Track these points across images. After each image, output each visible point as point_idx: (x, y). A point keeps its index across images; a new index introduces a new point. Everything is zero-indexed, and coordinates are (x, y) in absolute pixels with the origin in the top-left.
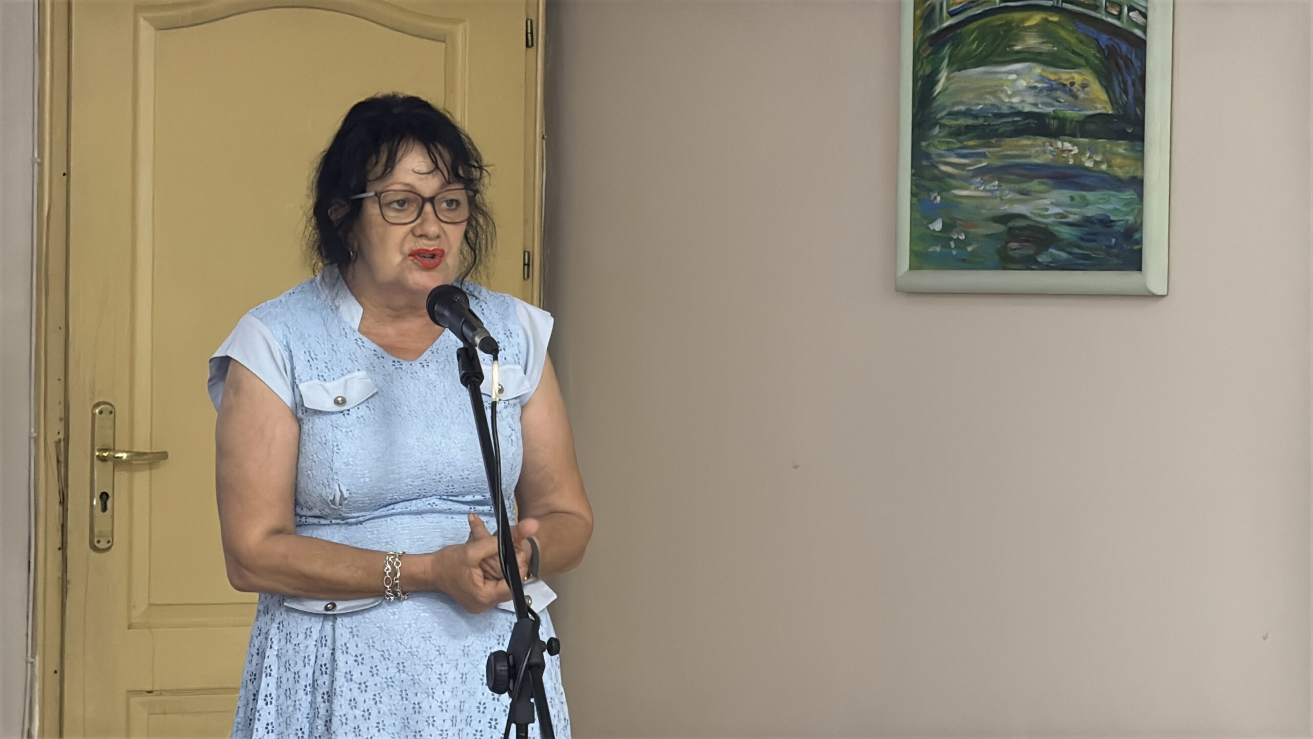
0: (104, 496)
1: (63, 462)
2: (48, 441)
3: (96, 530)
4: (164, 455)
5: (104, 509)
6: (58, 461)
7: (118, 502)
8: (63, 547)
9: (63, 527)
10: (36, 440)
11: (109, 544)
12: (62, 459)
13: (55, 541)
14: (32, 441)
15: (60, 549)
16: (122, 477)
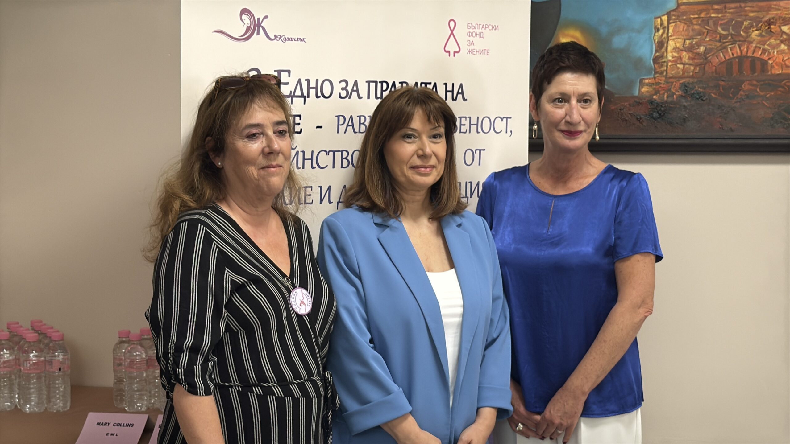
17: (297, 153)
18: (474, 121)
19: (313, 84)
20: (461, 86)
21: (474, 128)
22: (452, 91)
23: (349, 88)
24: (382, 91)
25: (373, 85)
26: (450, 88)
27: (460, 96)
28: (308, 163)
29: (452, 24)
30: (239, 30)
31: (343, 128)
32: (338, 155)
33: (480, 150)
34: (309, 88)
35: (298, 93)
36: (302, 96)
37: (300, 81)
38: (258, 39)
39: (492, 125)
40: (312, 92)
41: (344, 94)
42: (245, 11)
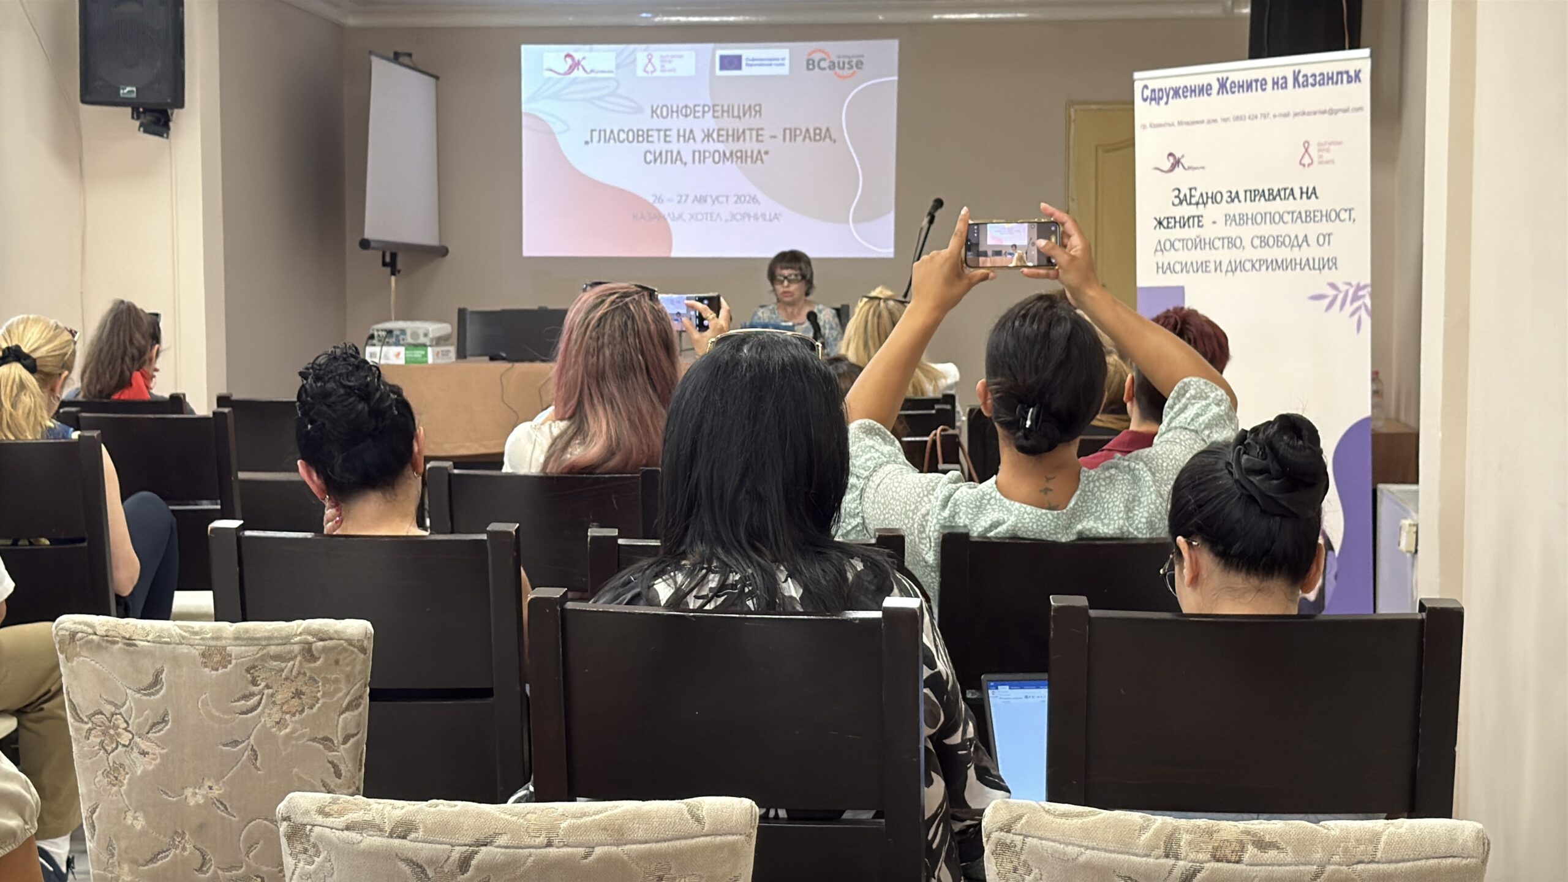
17: (1200, 241)
18: (1324, 213)
19: (1210, 195)
20: (1314, 189)
21: (1324, 218)
22: (1307, 193)
23: (1233, 196)
24: (1255, 196)
25: (1248, 193)
26: (1305, 190)
27: (1313, 196)
28: (1207, 246)
29: (1306, 145)
30: (1167, 165)
31: (1229, 223)
32: (1226, 241)
33: (1329, 235)
34: (1207, 198)
35: (1201, 201)
36: (1203, 203)
37: (1202, 195)
38: (1179, 170)
39: (1338, 215)
40: (1210, 200)
41: (1229, 200)
42: (1171, 154)
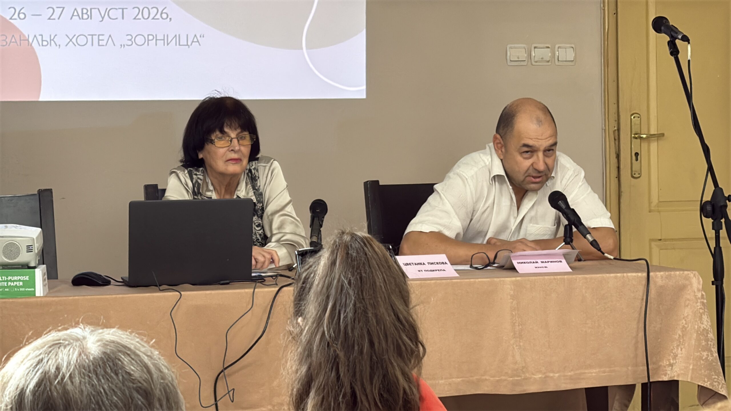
0: (637, 154)
1: (617, 139)
2: (610, 130)
3: (633, 169)
4: (663, 135)
5: (637, 160)
6: (615, 139)
7: (643, 156)
8: (619, 177)
9: (619, 168)
10: (605, 130)
11: (639, 175)
12: (617, 138)
13: (614, 173)
14: (603, 131)
15: (616, 178)
16: (644, 145)
